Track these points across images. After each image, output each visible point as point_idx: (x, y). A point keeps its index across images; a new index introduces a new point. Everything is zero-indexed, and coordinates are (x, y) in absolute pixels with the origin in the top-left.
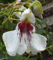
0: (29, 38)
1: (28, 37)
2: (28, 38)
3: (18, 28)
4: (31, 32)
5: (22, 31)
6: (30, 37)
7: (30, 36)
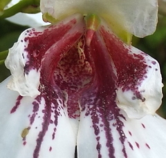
0: (110, 144)
1: (102, 134)
2: (103, 141)
3: (24, 61)
4: (129, 94)
5: (55, 96)
6: (122, 139)
7: (119, 130)
